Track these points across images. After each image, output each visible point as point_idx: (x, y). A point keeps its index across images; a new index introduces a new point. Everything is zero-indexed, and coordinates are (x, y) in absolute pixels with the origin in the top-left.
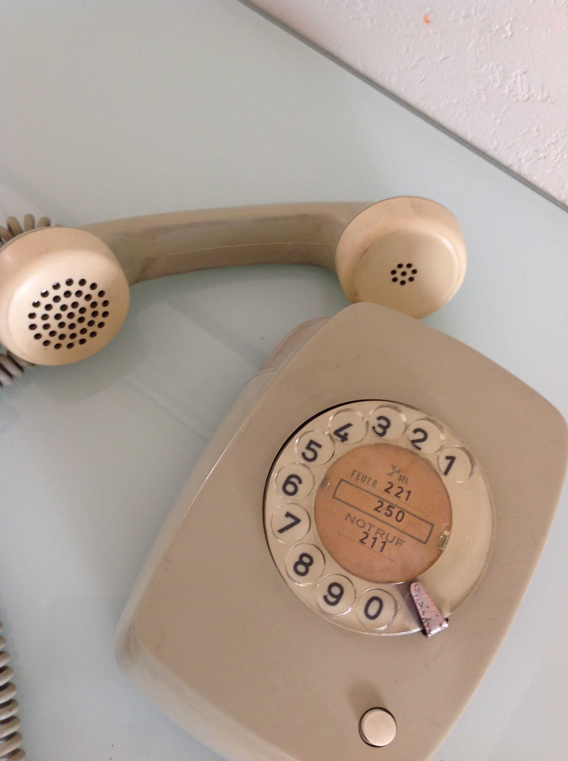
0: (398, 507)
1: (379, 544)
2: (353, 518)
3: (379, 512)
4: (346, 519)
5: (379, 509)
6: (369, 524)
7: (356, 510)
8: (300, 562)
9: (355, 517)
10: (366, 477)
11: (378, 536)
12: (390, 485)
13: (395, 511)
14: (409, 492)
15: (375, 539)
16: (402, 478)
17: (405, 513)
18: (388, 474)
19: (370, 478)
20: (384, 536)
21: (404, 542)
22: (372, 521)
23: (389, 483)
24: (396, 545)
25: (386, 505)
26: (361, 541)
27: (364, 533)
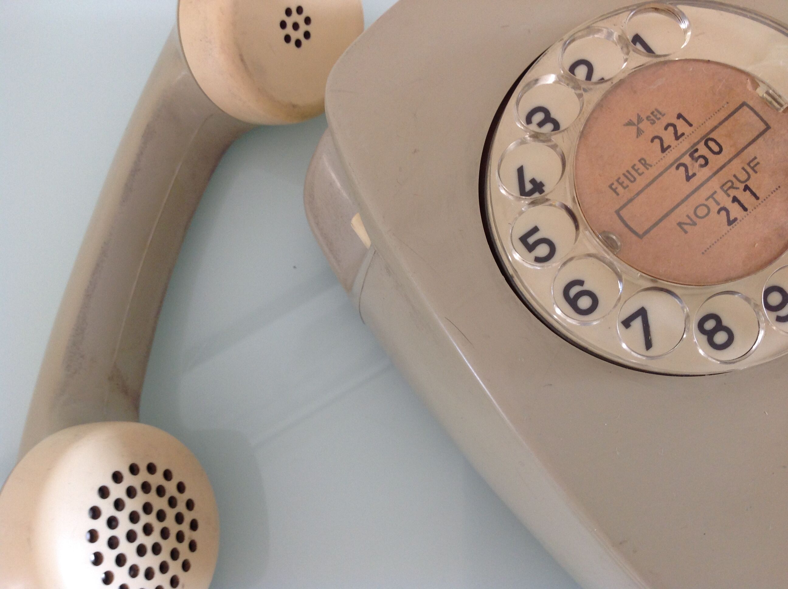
0: (698, 143)
1: (745, 198)
2: (688, 221)
3: (694, 175)
4: (686, 232)
5: (690, 174)
6: (707, 199)
7: (677, 211)
8: (710, 335)
9: (688, 216)
10: (628, 171)
11: (733, 193)
12: (657, 141)
13: (703, 150)
14: (680, 116)
15: (735, 200)
16: (652, 117)
17: (711, 136)
18: (637, 137)
19: (633, 167)
20: (737, 184)
21: (755, 158)
22: (705, 192)
23: (652, 141)
24: (756, 172)
25: (687, 160)
26: (730, 222)
27: (719, 212)
